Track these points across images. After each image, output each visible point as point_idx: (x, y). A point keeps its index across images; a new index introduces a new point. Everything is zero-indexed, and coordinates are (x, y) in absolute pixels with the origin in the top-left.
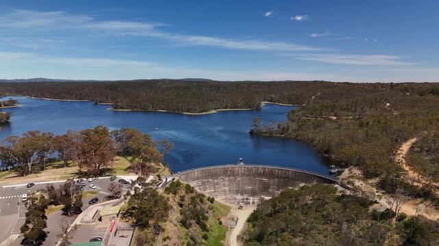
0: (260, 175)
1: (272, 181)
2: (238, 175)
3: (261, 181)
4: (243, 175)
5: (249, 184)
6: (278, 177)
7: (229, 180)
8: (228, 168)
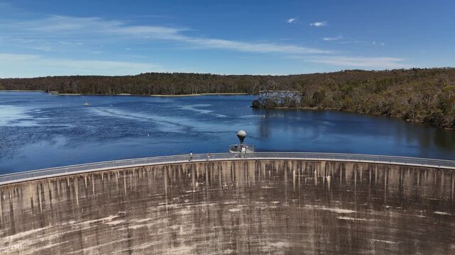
0: (321, 193)
1: (371, 219)
2: (230, 193)
3: (327, 218)
4: (251, 192)
5: (278, 233)
6: (399, 201)
7: (197, 219)
8: (192, 167)
